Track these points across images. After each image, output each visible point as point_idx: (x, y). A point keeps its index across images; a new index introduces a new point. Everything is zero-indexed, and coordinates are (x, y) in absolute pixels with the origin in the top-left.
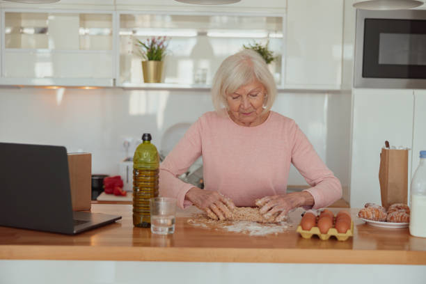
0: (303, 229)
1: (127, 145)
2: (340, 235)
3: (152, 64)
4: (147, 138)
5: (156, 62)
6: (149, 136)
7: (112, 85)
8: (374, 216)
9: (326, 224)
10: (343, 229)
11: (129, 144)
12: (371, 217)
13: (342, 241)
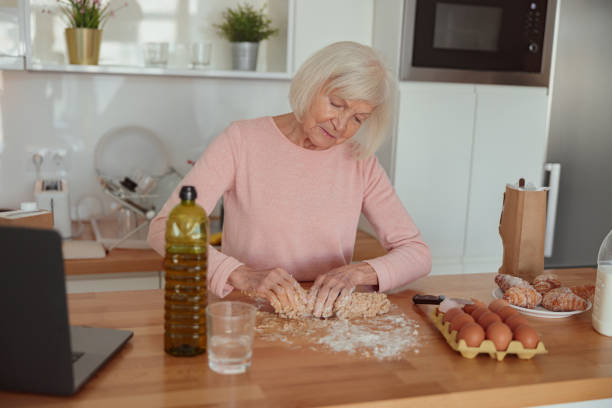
0: (469, 345)
1: (38, 160)
2: (526, 351)
3: (85, 32)
4: (189, 194)
5: (91, 30)
6: (193, 190)
7: (21, 67)
8: (530, 301)
9: (503, 334)
10: (530, 341)
11: (42, 159)
12: (524, 303)
13: (526, 360)
